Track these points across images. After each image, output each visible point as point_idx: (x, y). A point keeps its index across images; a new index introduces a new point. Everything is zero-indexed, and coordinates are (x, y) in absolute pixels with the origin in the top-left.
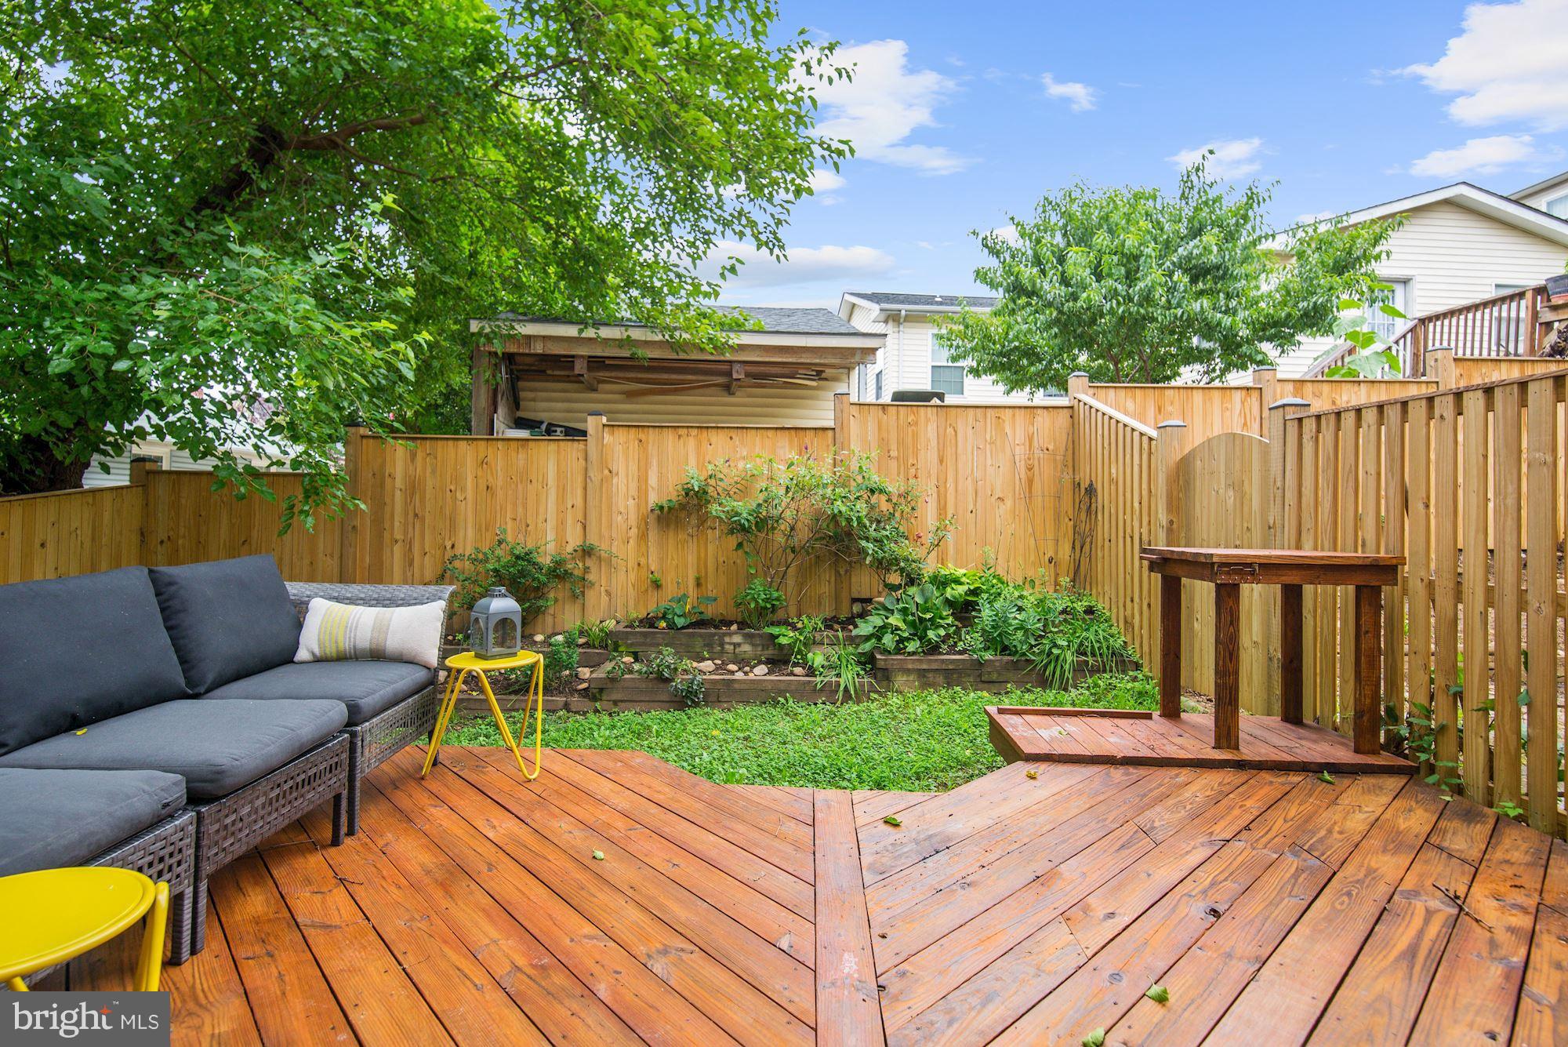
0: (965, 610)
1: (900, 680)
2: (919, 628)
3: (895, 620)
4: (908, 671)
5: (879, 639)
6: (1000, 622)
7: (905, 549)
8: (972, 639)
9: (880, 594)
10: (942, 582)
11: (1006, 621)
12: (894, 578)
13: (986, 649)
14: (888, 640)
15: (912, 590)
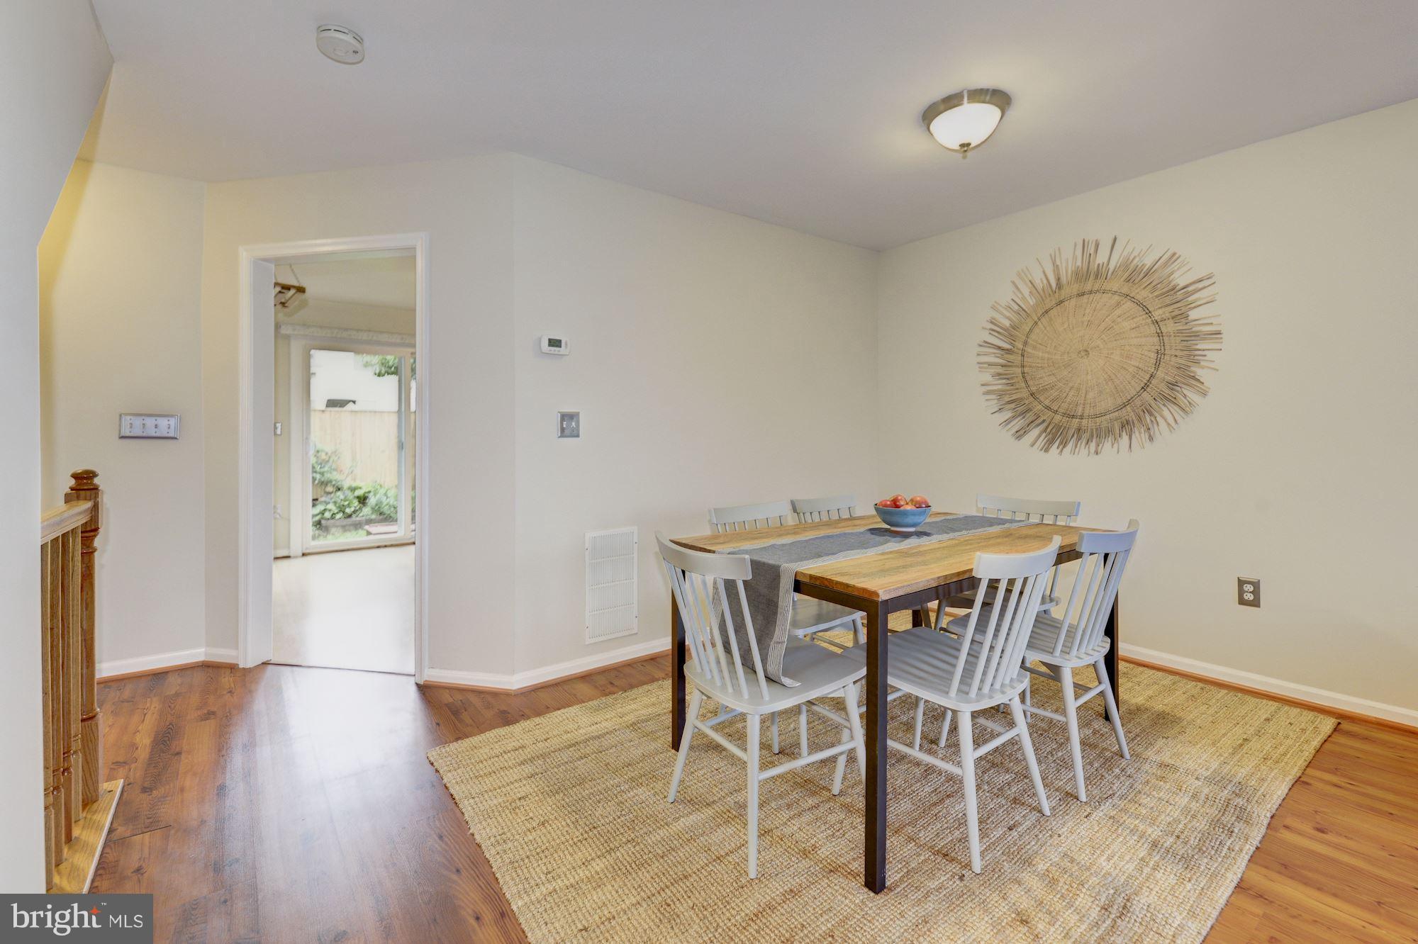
0: (363, 500)
1: (333, 530)
2: (342, 509)
3: (331, 506)
4: (337, 527)
5: (323, 514)
6: (379, 504)
7: (334, 476)
8: (366, 511)
9: (322, 496)
10: (353, 489)
11: (381, 502)
12: (329, 489)
13: (372, 513)
14: (327, 515)
15: (339, 493)
